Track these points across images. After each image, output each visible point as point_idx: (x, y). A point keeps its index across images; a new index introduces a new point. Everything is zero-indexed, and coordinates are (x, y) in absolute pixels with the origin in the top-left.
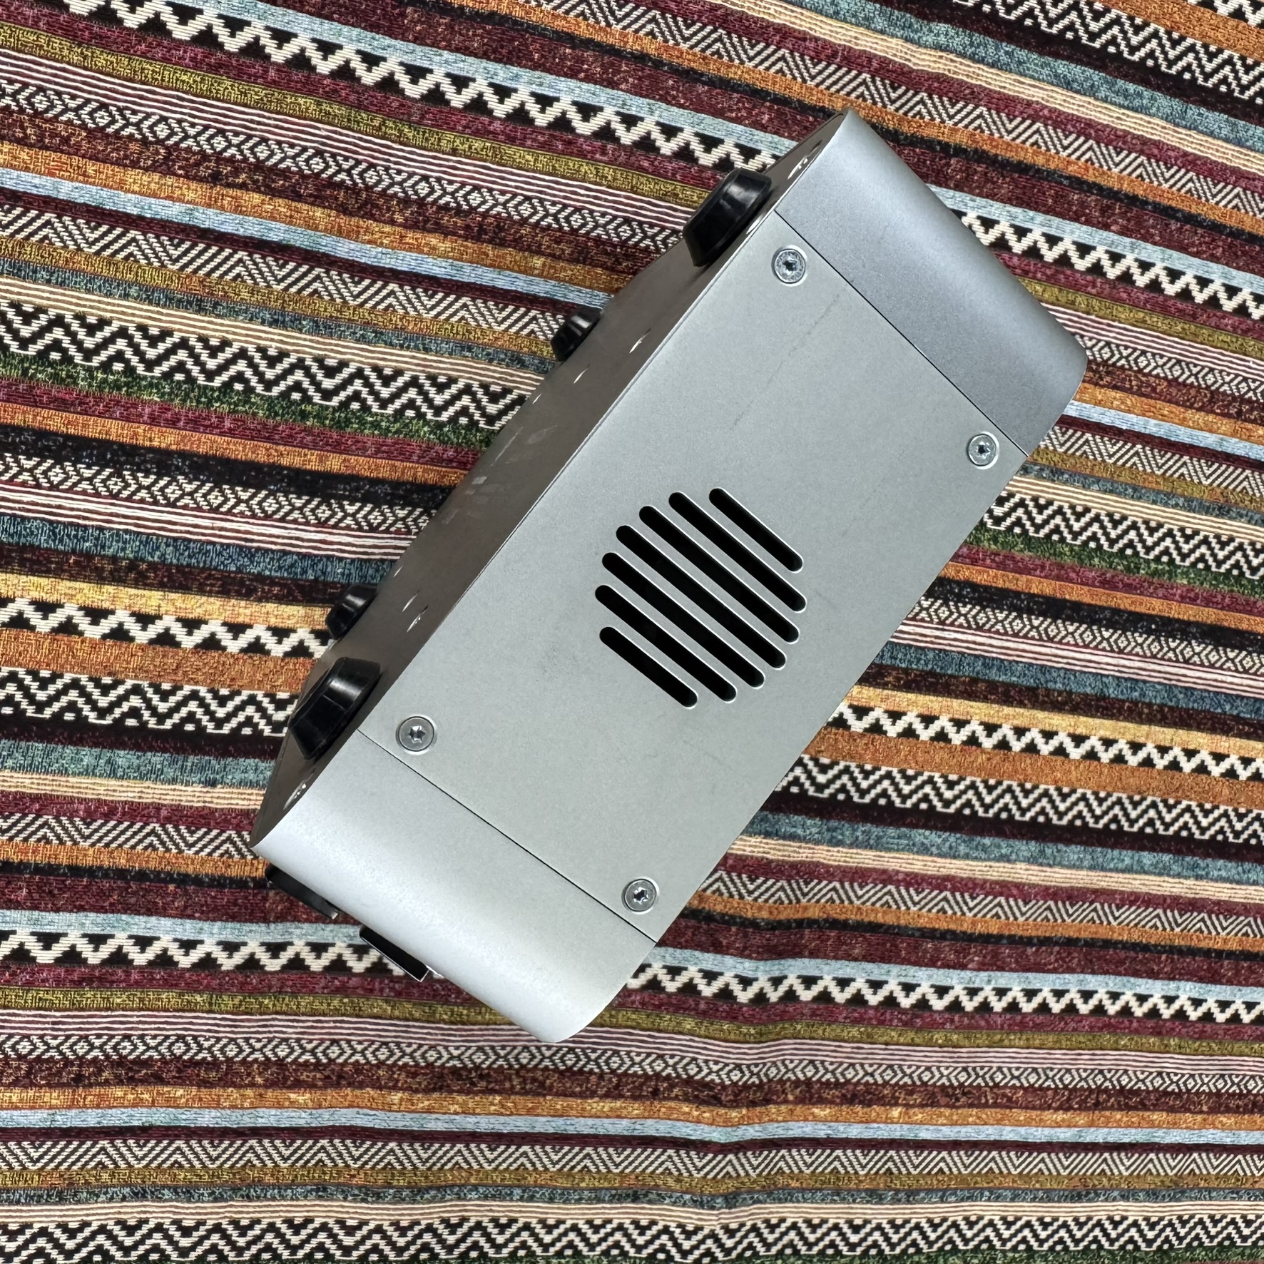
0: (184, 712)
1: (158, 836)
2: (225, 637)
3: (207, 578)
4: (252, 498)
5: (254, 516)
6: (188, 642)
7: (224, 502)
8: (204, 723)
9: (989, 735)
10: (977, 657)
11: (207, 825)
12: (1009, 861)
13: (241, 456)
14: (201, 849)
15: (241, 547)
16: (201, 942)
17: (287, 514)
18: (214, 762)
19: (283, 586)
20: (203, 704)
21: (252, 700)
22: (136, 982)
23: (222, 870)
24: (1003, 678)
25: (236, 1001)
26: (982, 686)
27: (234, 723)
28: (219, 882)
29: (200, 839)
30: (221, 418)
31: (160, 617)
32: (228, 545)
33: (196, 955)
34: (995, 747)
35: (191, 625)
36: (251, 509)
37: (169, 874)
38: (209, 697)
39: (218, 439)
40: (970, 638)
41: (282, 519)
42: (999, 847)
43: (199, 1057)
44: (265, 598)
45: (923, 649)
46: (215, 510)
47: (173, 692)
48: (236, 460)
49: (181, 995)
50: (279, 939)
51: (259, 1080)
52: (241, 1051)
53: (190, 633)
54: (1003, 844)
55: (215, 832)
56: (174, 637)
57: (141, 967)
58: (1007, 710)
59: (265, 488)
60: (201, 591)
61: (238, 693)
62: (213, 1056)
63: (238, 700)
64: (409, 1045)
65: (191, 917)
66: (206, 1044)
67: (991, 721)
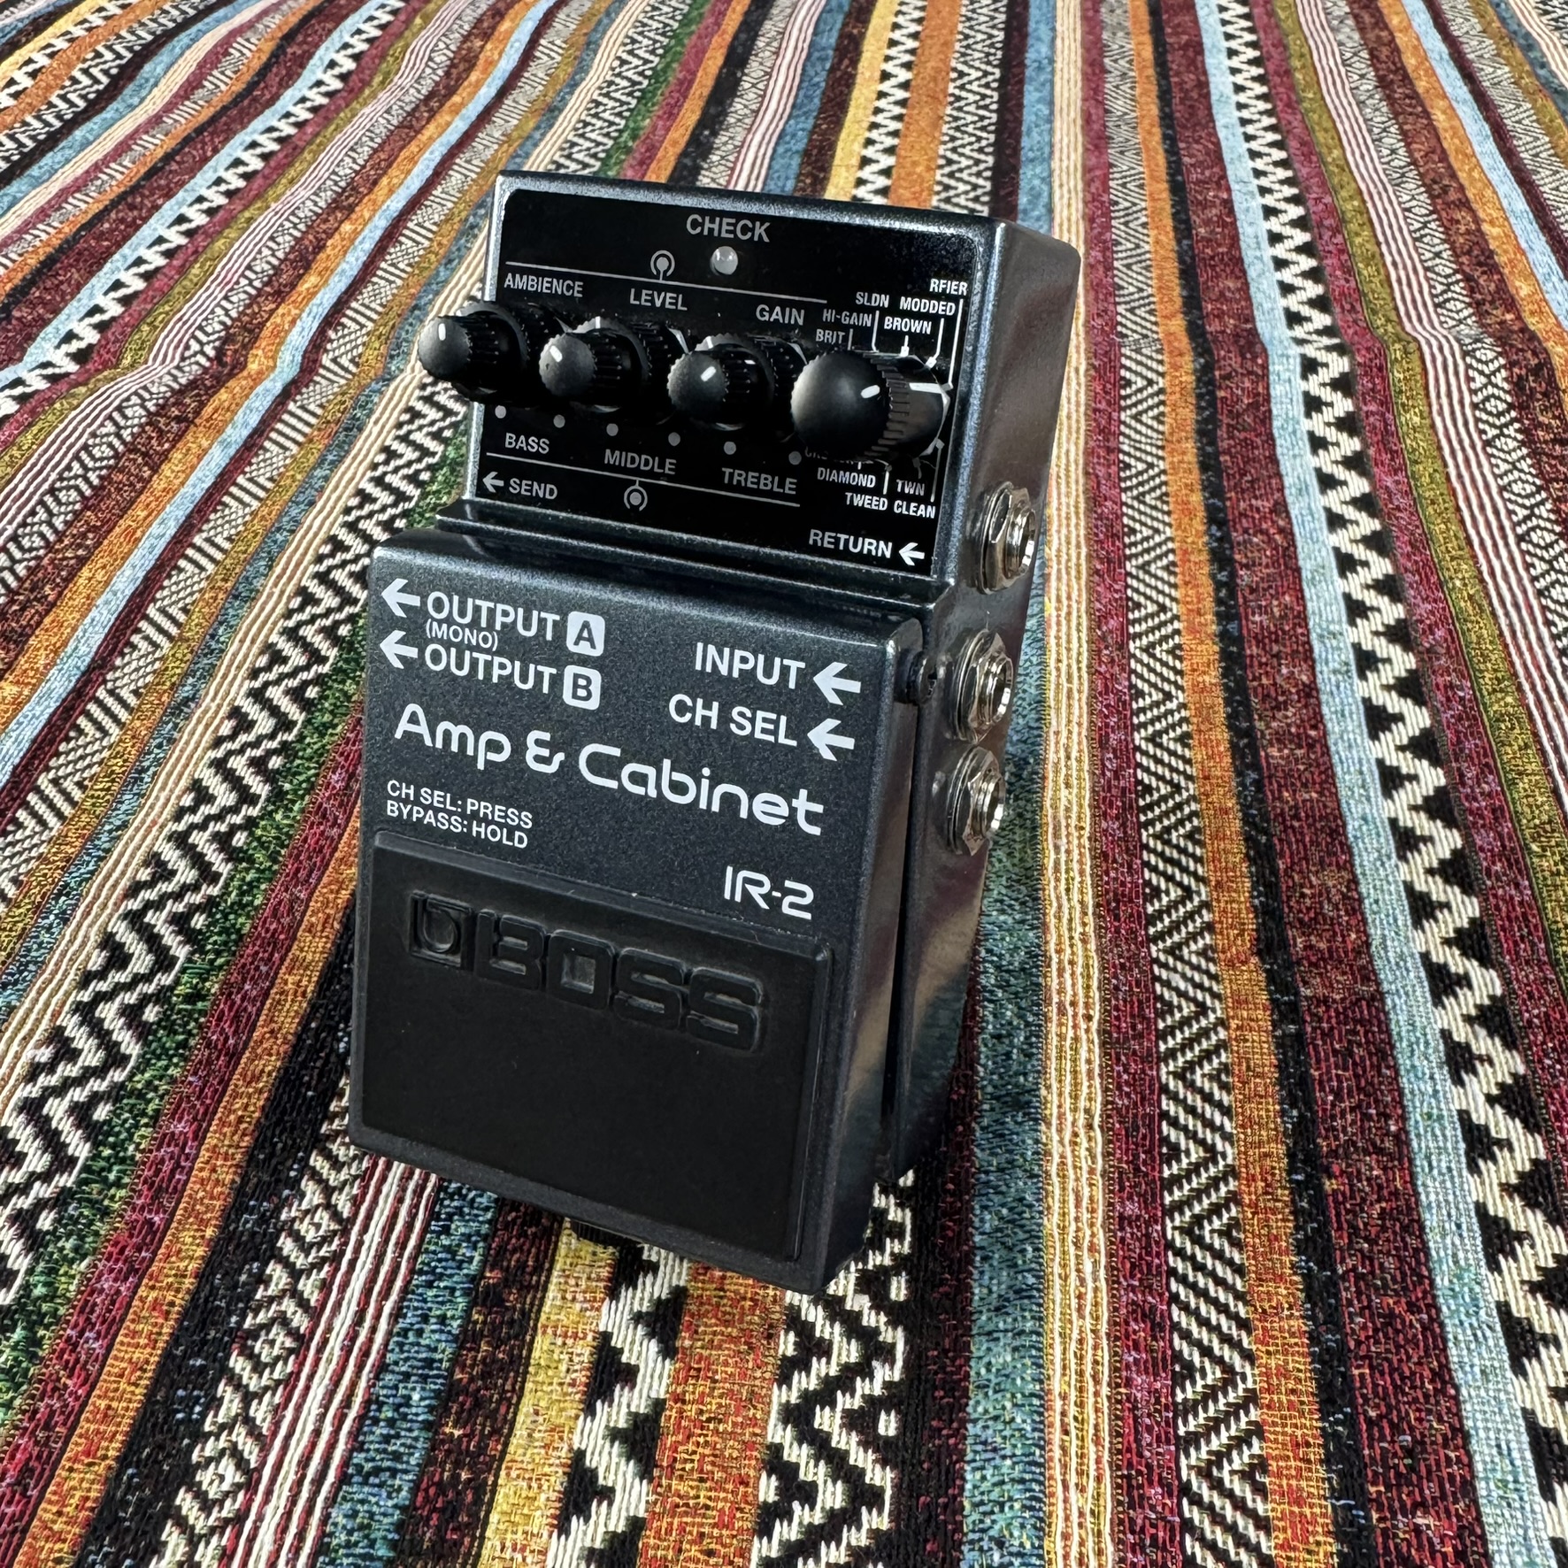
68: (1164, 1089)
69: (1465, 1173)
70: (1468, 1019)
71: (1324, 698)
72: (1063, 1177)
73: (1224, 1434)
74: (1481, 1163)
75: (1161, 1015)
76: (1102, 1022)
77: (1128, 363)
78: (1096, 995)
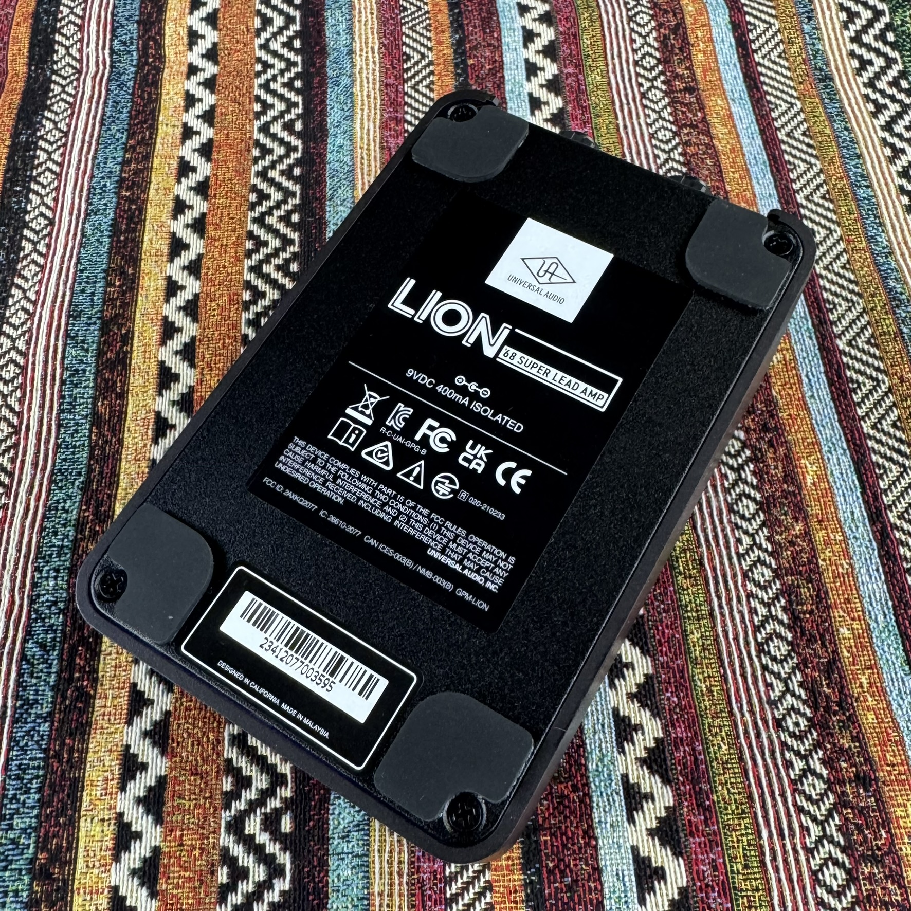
69: (608, 689)
73: (472, 891)
74: (616, 681)
77: (407, 40)
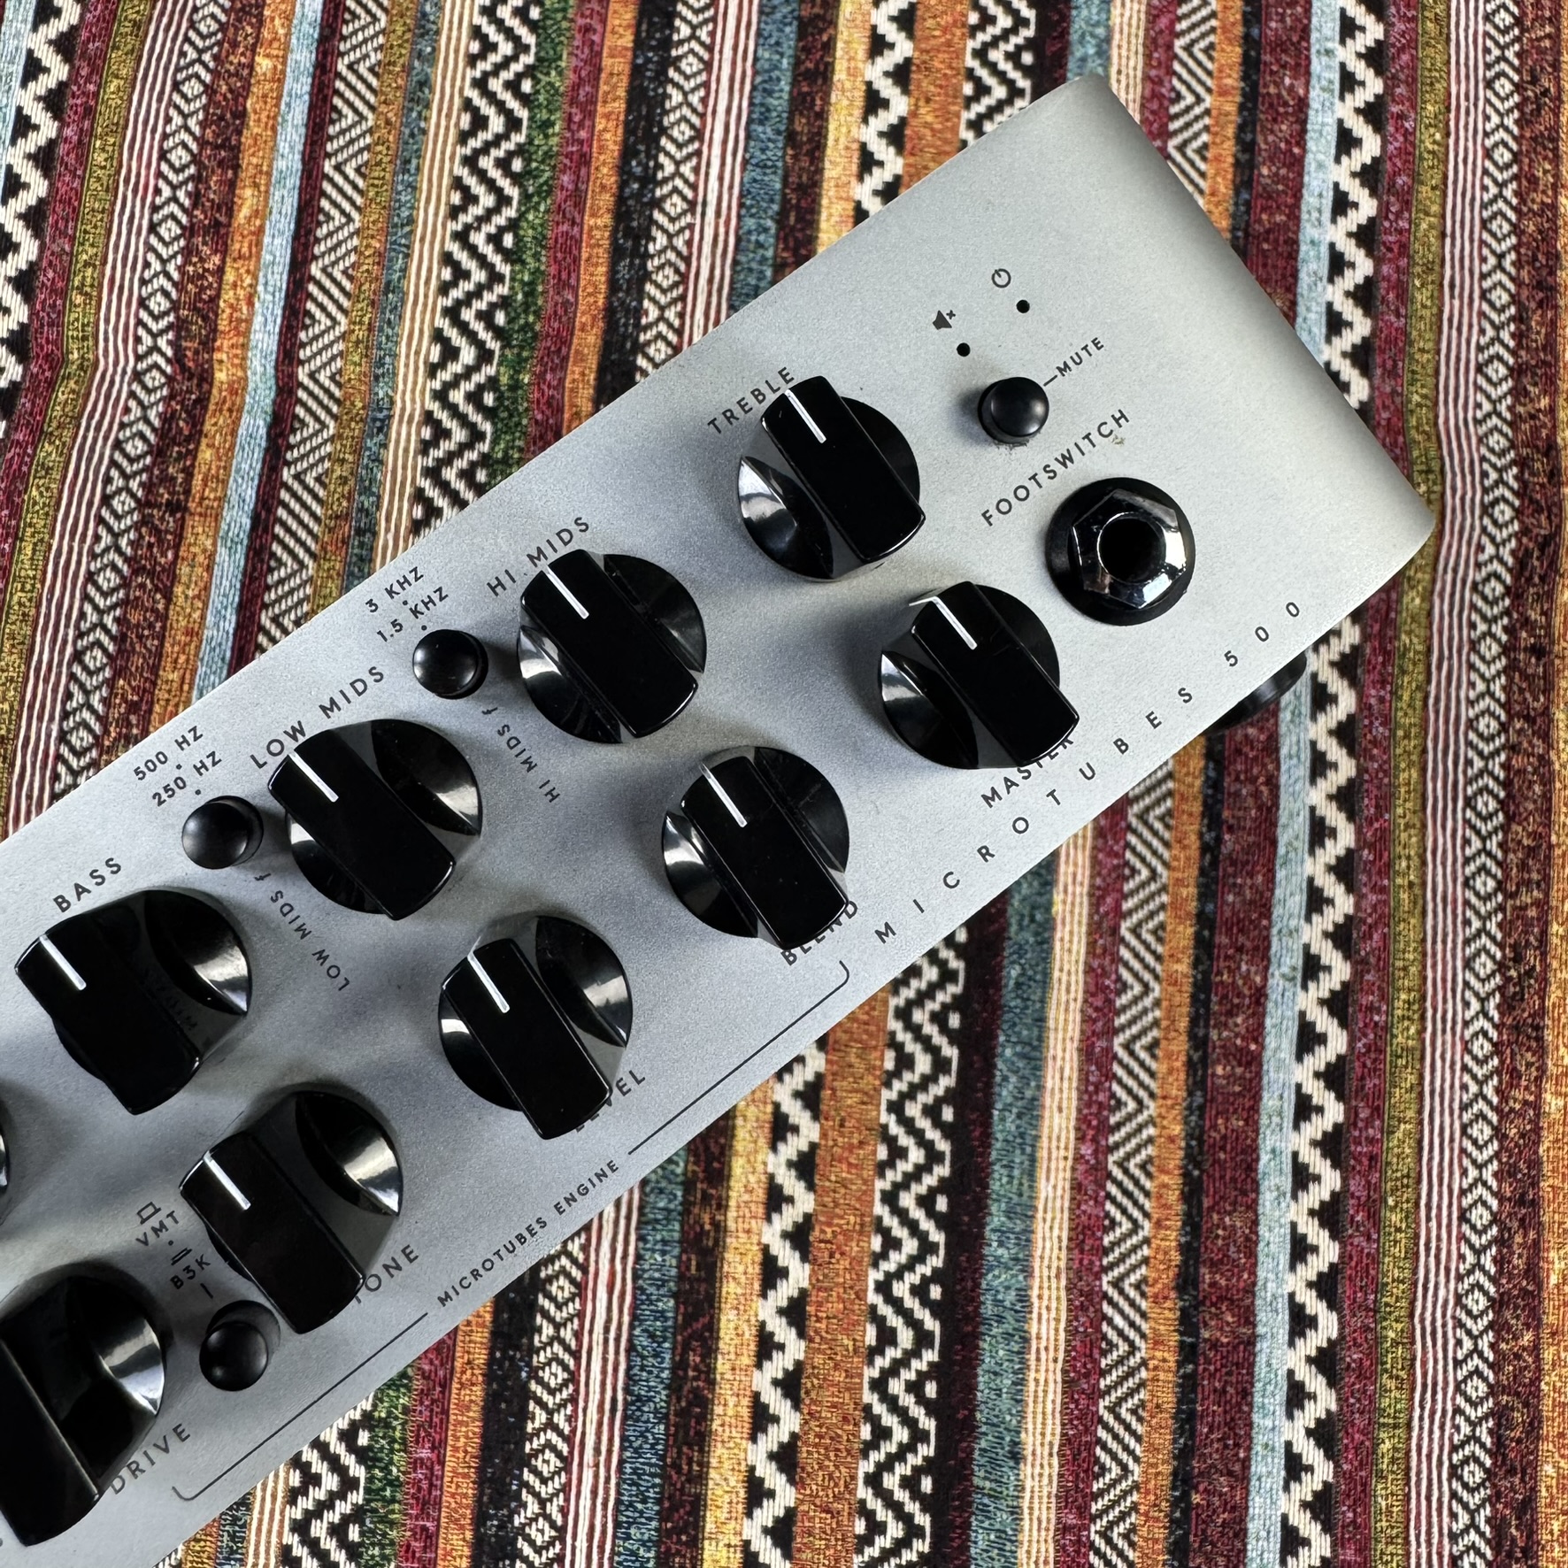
0: (901, 1495)
1: (1111, 1525)
2: (776, 1436)
3: (679, 1472)
4: (543, 1405)
5: (573, 1399)
6: (785, 1496)
7: (554, 1449)
8: (919, 1461)
9: (885, 104)
10: (748, 137)
11: (1090, 1447)
12: (1108, 40)
13: (476, 1427)
14: (1131, 1453)
15: (625, 1418)
16: (1289, 1445)
17: (567, 1348)
18: (983, 1444)
19: (686, 1347)
20: (887, 1465)
21: (879, 1385)
22: (1359, 1551)
23: (1166, 1419)
24: (785, 85)
25: (1391, 1384)
26: (800, 124)
27: (918, 1412)
28: (1186, 1419)
29: (1114, 1457)
30: (416, 1463)
31: (747, 1544)
32: (623, 1439)
33: (1311, 1453)
34: (906, 91)
35: (756, 1493)
36: (563, 1405)
37: (1174, 1504)
38: (876, 1456)
39: (450, 1463)
40: (716, 150)
41: (576, 1355)
42: (1083, 60)
43: (1488, 1441)
44: (708, 1375)
45: (738, 240)
46: (566, 1461)
47: (869, 1515)
48: (483, 1436)
49: (1381, 1476)
50: (1284, 1317)
51: (1528, 1337)
52: (1477, 1372)
53: (771, 1494)
54: (1078, 52)
55: (1102, 1433)
56: (777, 1520)
57: (1334, 1545)
58: (840, 74)
59: (525, 1386)
60: (701, 1478)
61: (867, 1408)
62: (1485, 1417)
63: (879, 1408)
64: (1464, 1087)
65: (1246, 1464)
66: (1466, 1429)
67: (860, 102)
68: (1100, 1420)
70: (1309, 1360)
71: (1270, 1006)
72: (1031, 1508)
75: (1104, 1353)
76: (1065, 1361)
78: (1062, 1335)
